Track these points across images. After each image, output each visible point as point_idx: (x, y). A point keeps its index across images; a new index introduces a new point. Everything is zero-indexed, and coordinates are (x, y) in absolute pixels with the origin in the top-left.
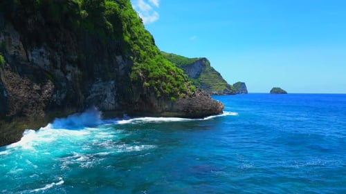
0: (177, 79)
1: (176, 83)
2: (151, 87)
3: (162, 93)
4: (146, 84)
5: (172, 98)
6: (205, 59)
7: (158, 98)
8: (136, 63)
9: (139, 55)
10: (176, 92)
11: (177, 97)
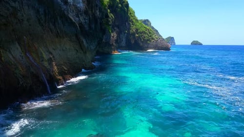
0: (150, 33)
1: (150, 35)
2: (139, 37)
3: (143, 39)
4: (137, 35)
5: (148, 42)
6: (148, 20)
7: (142, 42)
8: (132, 26)
9: (133, 22)
10: (150, 39)
11: (150, 41)
